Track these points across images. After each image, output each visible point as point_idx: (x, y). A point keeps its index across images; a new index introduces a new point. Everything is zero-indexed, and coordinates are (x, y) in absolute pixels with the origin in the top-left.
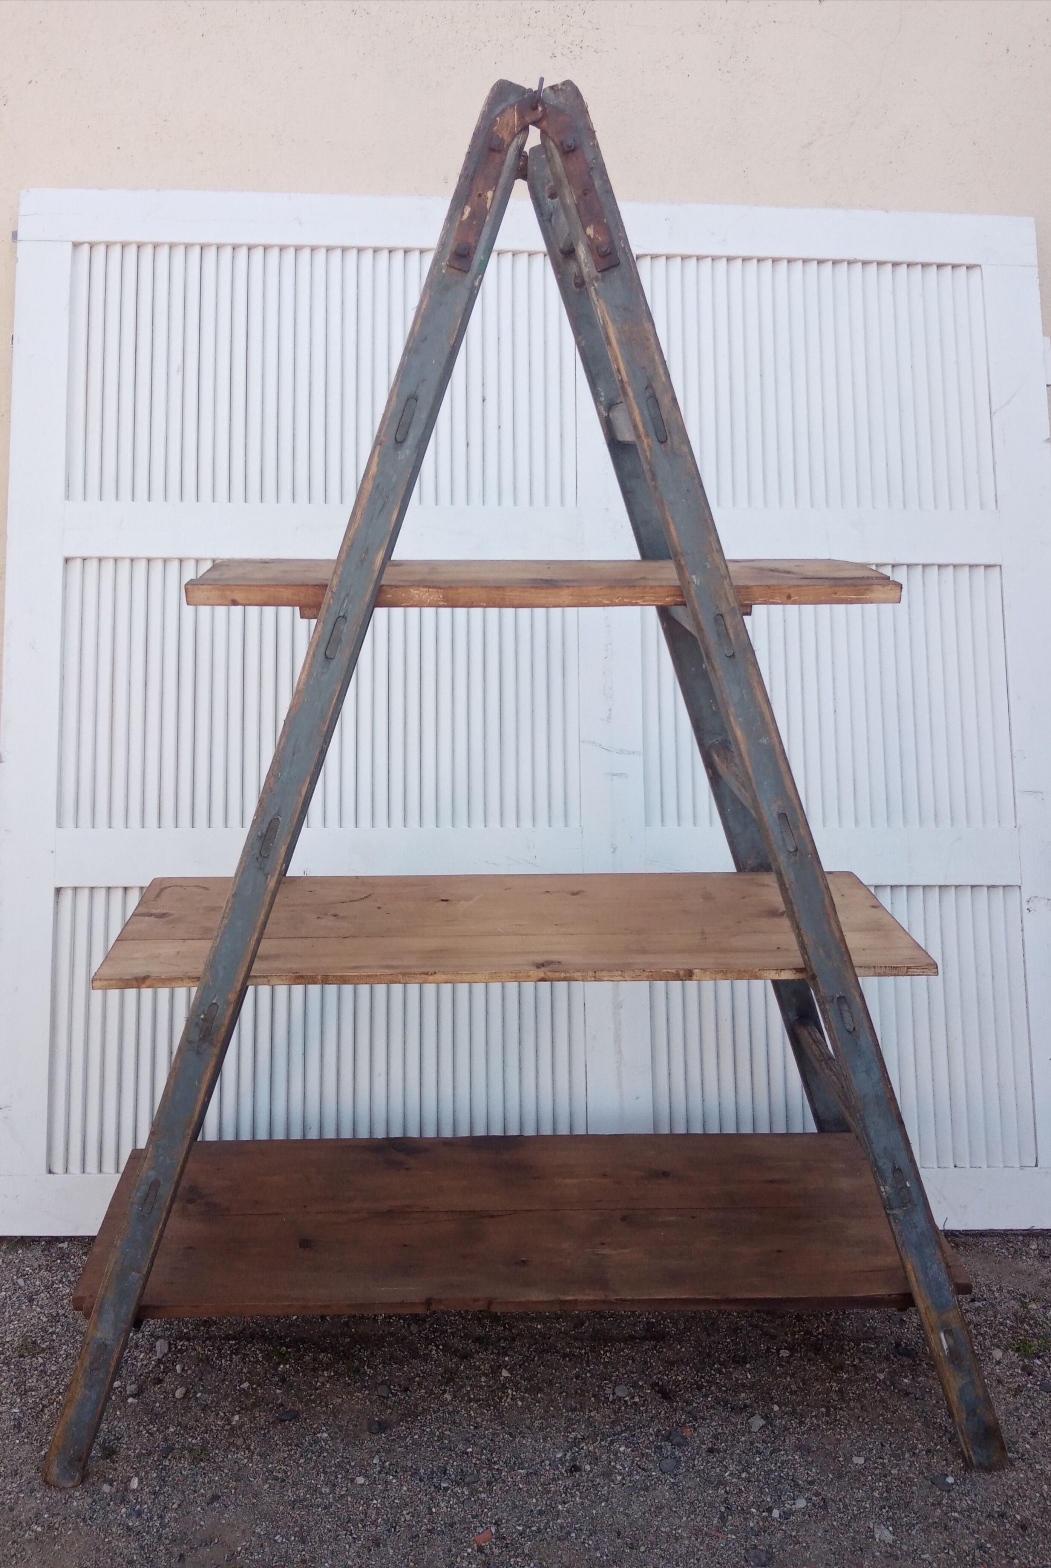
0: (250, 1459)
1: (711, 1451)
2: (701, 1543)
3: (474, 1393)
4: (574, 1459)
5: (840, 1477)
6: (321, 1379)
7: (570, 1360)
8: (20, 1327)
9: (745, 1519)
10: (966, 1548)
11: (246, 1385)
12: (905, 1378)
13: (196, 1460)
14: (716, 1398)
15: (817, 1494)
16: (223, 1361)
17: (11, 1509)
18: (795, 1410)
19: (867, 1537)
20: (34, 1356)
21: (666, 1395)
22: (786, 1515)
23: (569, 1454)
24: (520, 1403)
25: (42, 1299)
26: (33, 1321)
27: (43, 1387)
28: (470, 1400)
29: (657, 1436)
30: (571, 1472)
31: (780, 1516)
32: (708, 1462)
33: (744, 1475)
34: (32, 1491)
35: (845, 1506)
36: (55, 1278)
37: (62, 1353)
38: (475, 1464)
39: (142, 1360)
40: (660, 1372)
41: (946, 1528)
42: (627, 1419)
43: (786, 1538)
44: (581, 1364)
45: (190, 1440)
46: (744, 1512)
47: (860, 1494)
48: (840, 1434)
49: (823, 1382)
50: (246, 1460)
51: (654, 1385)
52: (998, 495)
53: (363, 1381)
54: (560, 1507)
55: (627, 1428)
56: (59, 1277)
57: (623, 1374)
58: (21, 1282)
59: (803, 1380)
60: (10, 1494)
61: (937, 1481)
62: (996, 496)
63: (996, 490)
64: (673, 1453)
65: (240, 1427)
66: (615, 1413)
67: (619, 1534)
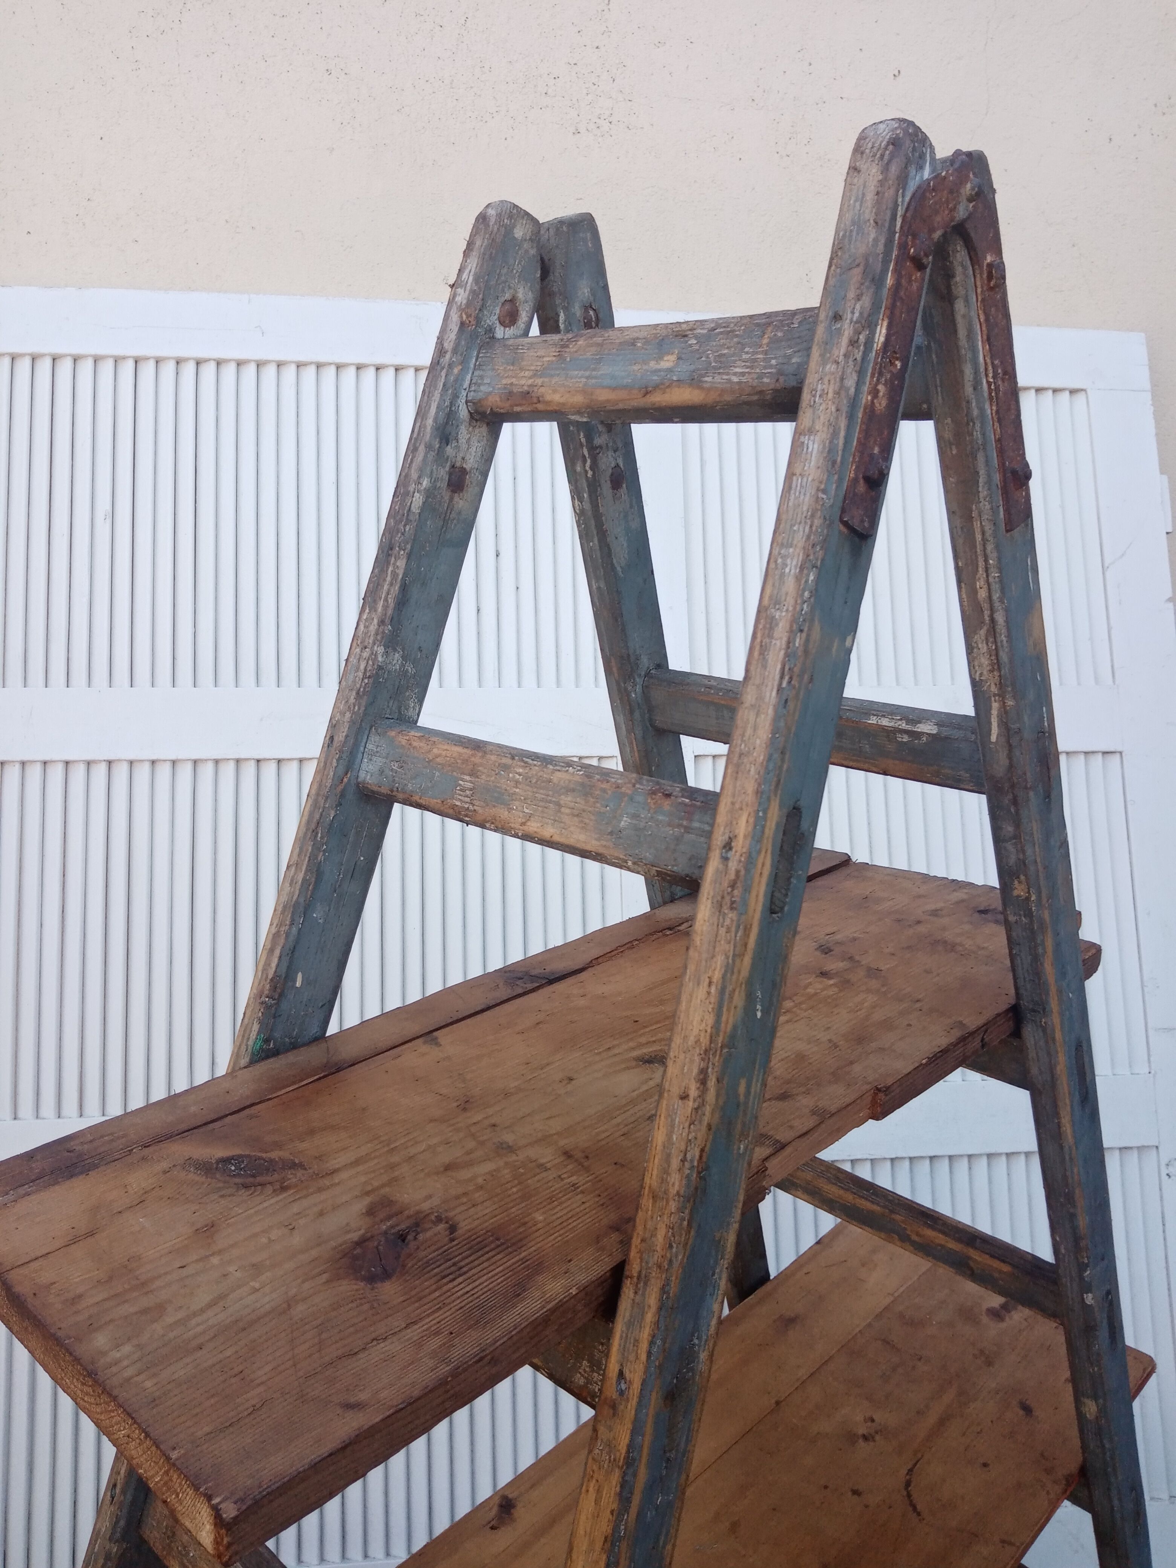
52: (1116, 666)
62: (1112, 667)
63: (1112, 661)
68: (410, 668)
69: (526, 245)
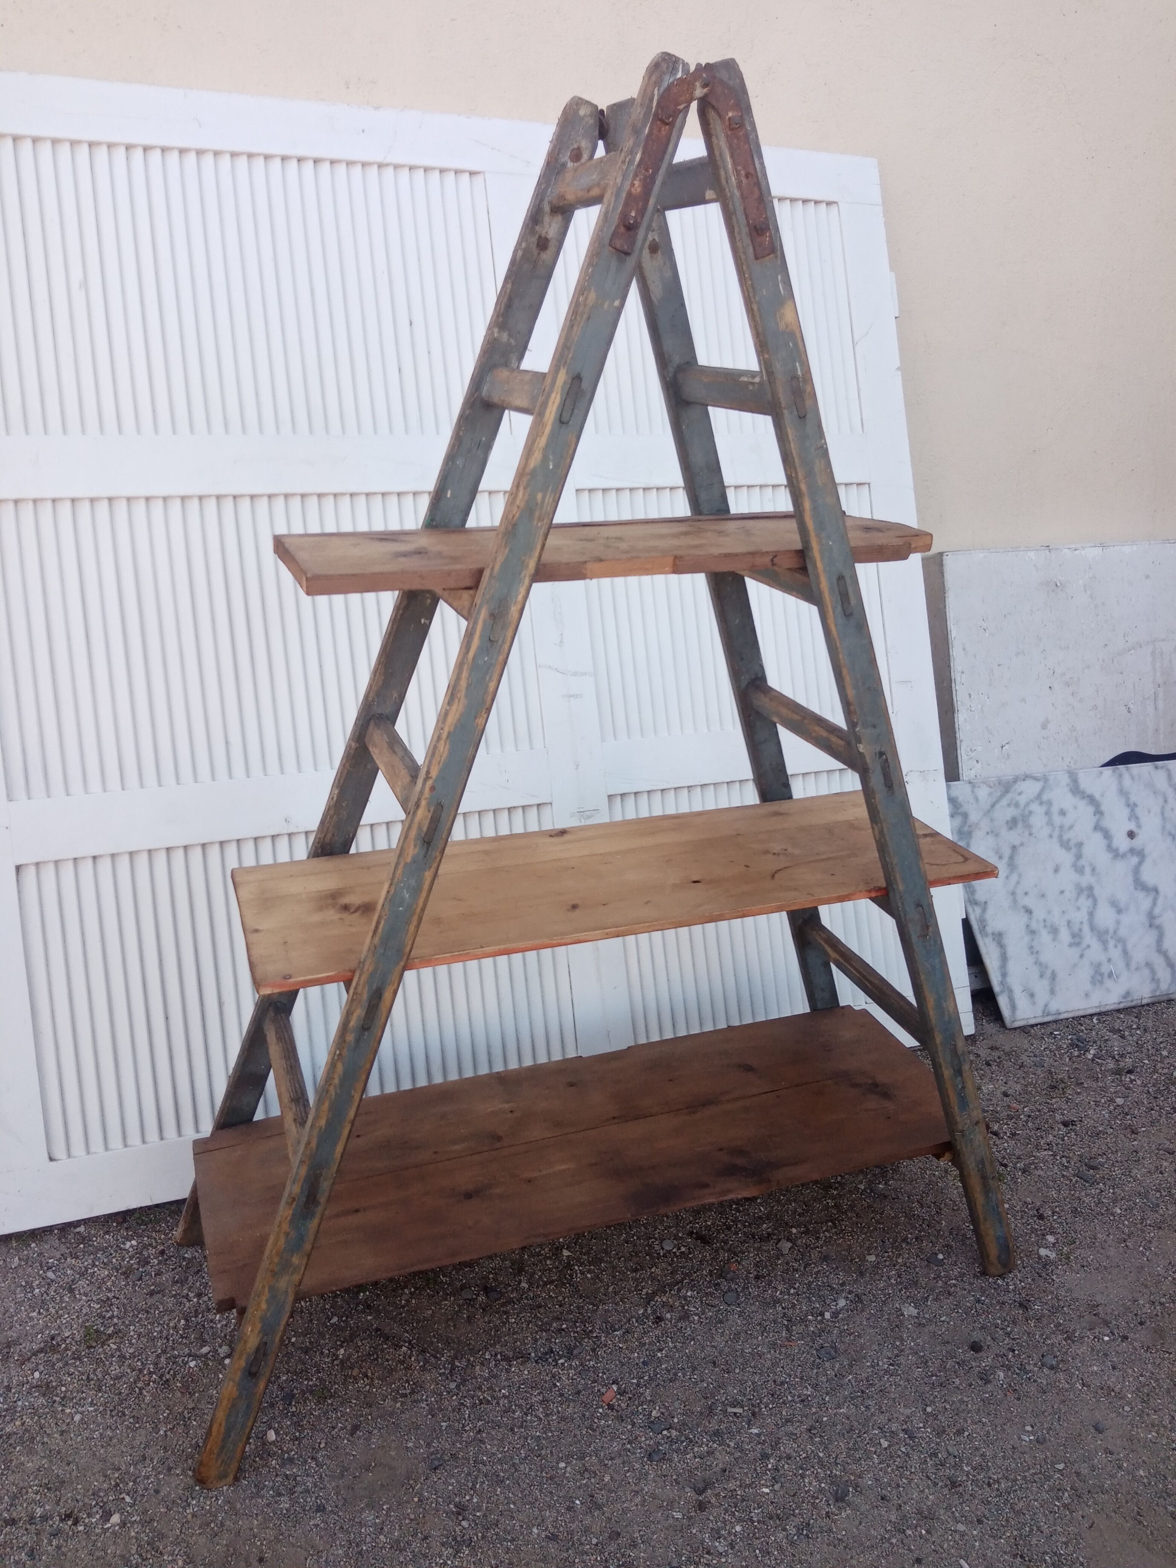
0: (371, 1385)
1: (757, 1277)
2: (780, 1354)
3: (546, 1277)
4: (654, 1312)
5: (862, 1274)
6: (405, 1297)
7: (615, 1229)
8: (73, 1319)
9: (806, 1326)
10: (968, 1304)
11: (335, 1320)
12: (879, 1184)
13: (322, 1399)
14: (745, 1233)
15: (850, 1292)
16: (303, 1303)
17: (157, 1492)
18: (808, 1229)
19: (898, 1317)
20: (103, 1344)
21: (703, 1239)
22: (835, 1315)
23: (649, 1309)
24: (589, 1276)
25: (83, 1287)
26: (84, 1311)
27: (129, 1371)
28: (545, 1284)
29: (711, 1276)
30: (657, 1323)
31: (832, 1317)
32: (759, 1287)
33: (792, 1291)
34: (170, 1469)
35: (874, 1295)
36: (86, 1263)
37: (132, 1333)
38: (575, 1337)
39: (220, 1321)
40: (691, 1222)
41: (950, 1294)
42: (681, 1267)
43: (841, 1332)
44: (625, 1230)
45: (306, 1383)
46: (803, 1320)
47: (882, 1285)
48: (849, 1240)
49: (820, 1202)
50: (368, 1387)
51: (691, 1234)
52: (864, 419)
53: (444, 1290)
54: (659, 1355)
55: (686, 1275)
56: (90, 1261)
57: (663, 1231)
58: (50, 1275)
59: (805, 1203)
60: (148, 1478)
61: (931, 1260)
62: (862, 419)
63: (861, 414)
64: (730, 1287)
65: (348, 1359)
66: (670, 1265)
67: (714, 1363)
68: (512, 341)
69: (586, 119)
